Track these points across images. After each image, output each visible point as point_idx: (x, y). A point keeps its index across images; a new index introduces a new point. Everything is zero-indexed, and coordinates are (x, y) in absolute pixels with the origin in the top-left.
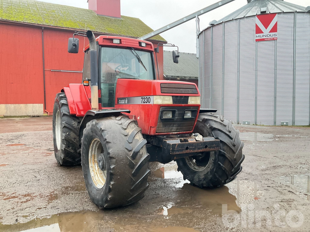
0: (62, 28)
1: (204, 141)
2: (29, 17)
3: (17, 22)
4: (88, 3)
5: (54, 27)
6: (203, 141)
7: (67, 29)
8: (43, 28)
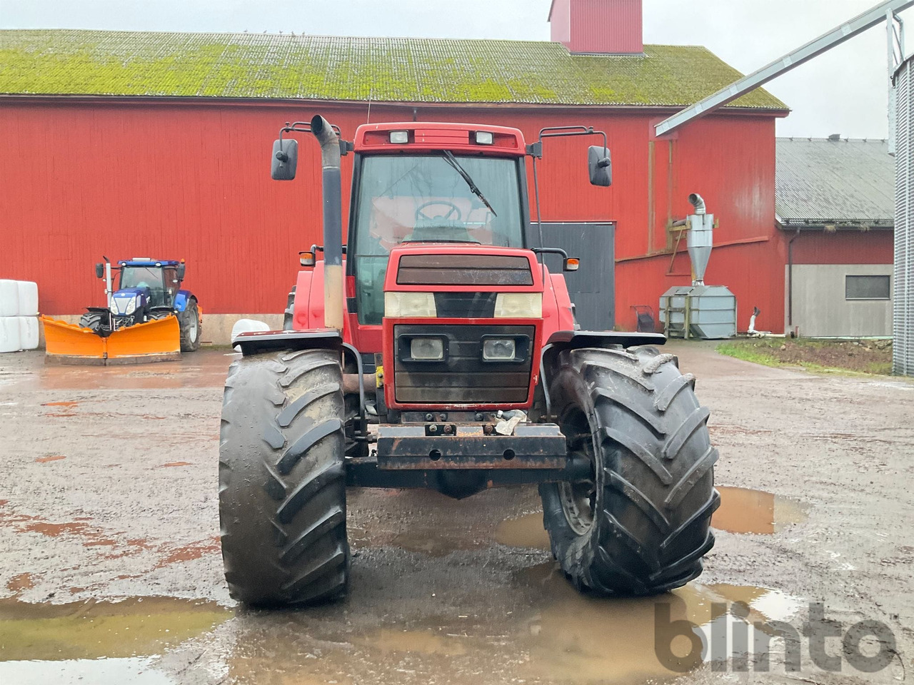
0: (464, 106)
1: (516, 435)
2: (384, 85)
3: (354, 100)
4: (549, 23)
5: (443, 105)
6: (512, 434)
7: (477, 106)
8: (415, 112)
